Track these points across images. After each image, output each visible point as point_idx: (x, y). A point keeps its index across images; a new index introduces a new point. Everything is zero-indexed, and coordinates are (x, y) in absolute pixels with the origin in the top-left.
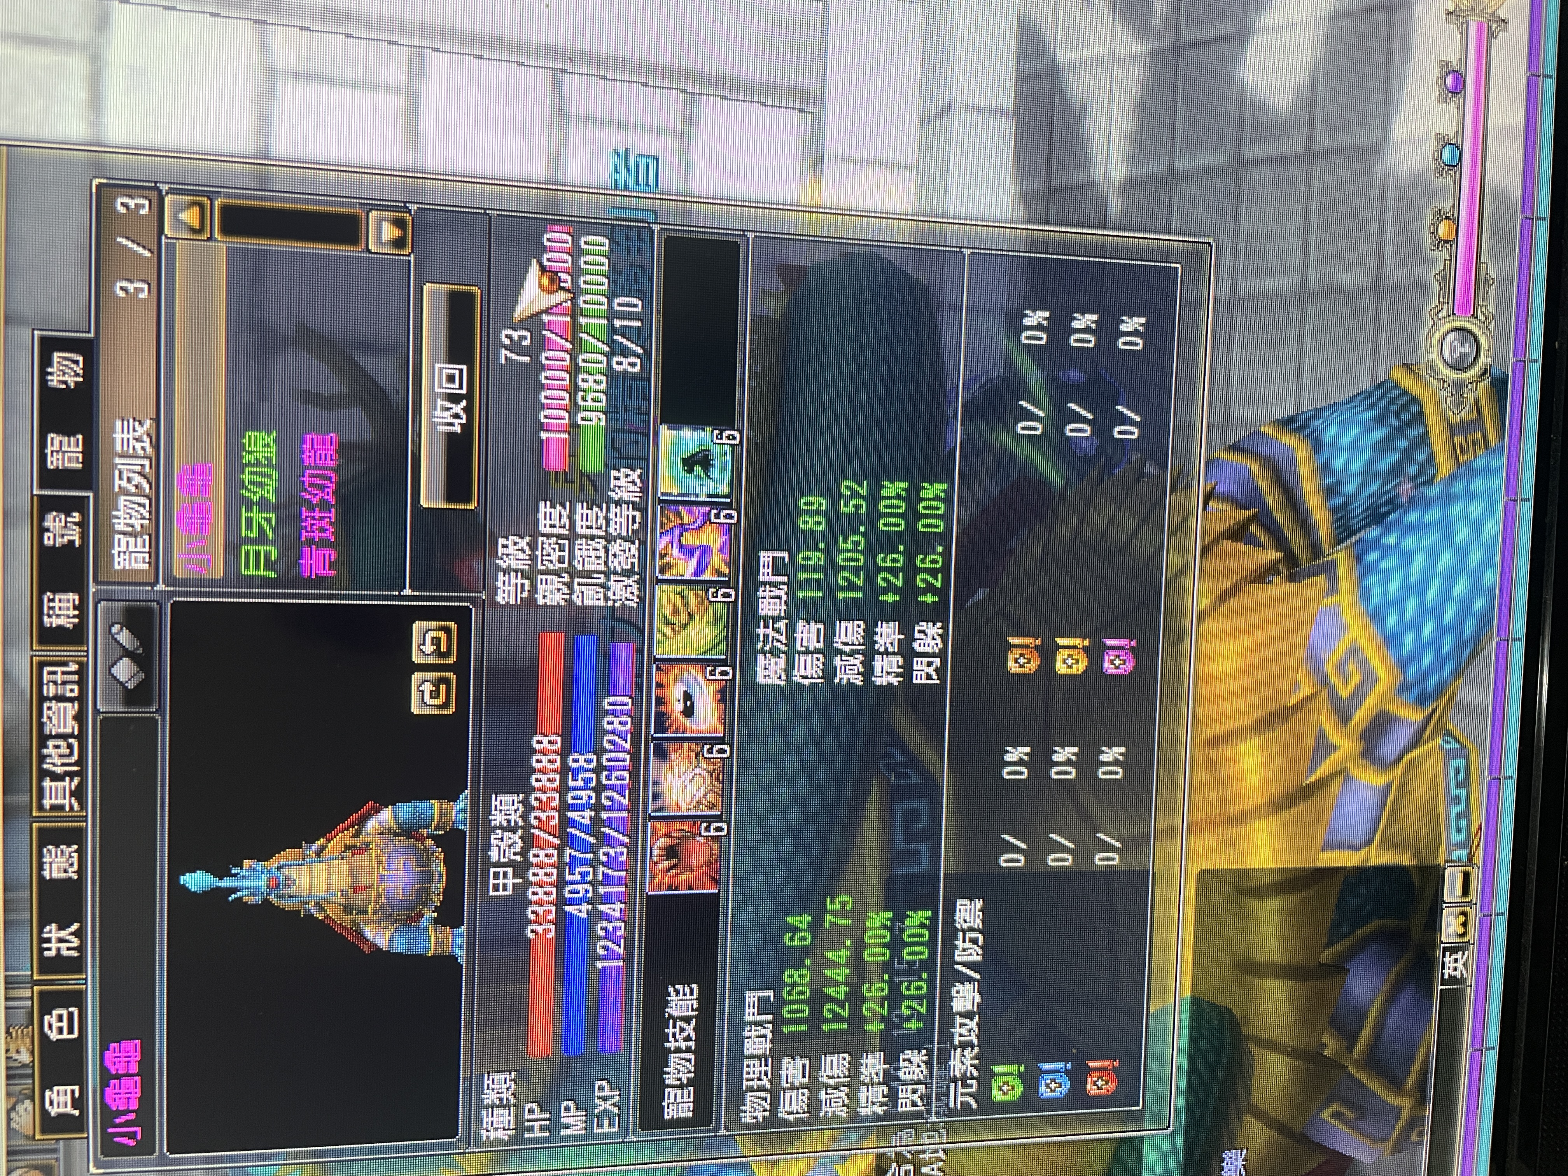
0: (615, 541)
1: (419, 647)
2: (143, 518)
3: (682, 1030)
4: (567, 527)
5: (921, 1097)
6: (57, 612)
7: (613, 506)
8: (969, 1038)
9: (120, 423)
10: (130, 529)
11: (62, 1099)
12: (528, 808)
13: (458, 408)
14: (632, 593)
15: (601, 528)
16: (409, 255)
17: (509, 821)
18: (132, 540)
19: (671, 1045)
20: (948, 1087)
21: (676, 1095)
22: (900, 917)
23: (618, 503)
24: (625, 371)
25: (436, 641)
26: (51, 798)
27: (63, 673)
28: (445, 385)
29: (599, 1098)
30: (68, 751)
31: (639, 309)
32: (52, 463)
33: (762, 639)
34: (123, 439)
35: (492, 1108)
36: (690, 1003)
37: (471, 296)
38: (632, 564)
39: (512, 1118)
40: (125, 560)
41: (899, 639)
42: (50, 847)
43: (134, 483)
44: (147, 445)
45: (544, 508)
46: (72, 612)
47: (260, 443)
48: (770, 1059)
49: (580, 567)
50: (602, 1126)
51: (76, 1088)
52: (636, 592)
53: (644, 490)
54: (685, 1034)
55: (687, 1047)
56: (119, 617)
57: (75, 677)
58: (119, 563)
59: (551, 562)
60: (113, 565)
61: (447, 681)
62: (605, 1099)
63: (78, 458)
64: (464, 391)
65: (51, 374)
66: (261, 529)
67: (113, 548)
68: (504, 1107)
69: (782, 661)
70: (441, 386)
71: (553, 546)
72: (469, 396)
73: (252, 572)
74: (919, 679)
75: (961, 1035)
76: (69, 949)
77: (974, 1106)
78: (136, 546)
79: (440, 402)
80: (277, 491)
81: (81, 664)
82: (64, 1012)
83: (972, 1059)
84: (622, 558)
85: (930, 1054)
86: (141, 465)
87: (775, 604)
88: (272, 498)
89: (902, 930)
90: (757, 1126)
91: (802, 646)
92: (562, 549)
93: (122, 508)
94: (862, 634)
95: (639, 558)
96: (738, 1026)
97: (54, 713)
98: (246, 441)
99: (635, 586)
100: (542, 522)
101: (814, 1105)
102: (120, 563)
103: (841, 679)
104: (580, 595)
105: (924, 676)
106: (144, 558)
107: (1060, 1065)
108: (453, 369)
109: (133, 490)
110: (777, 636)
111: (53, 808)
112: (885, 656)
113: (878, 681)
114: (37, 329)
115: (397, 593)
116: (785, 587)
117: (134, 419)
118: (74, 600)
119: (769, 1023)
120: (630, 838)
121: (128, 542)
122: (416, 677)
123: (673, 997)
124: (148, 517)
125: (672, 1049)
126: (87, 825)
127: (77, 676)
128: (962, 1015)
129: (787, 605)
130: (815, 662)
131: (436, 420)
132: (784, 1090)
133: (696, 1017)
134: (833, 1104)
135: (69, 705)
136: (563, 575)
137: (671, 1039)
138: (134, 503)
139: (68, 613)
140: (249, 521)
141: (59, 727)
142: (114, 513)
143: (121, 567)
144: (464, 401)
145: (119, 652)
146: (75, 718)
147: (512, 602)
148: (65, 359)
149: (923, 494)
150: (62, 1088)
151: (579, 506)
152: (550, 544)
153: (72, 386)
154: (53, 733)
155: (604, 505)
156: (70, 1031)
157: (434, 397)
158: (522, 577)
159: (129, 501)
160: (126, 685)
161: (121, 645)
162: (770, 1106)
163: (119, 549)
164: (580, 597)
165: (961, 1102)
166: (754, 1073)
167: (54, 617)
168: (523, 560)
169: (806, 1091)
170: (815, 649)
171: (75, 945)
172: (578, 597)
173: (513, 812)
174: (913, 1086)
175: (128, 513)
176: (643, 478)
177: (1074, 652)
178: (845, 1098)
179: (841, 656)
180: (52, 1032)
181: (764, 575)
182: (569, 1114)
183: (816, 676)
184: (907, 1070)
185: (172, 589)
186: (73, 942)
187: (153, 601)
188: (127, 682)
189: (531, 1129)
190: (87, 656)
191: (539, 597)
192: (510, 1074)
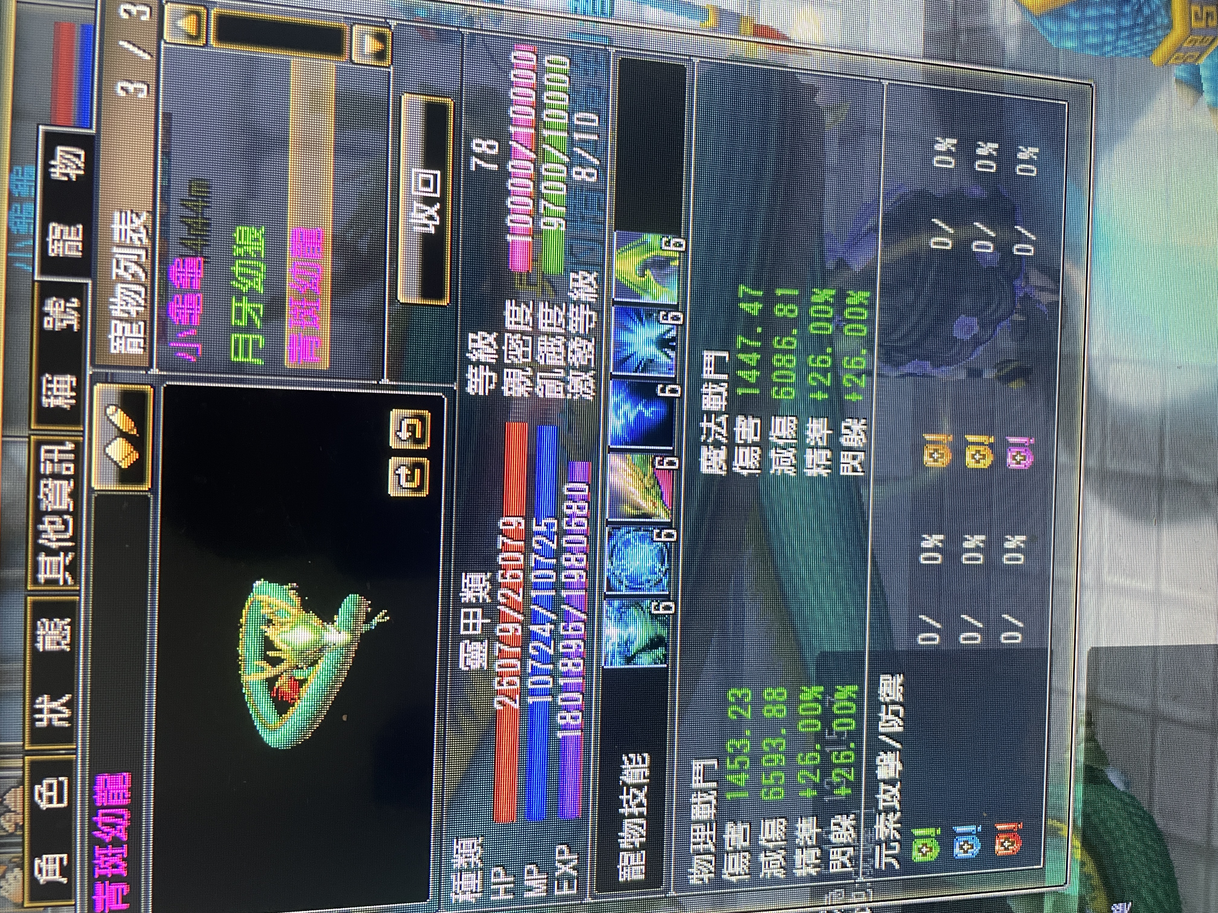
0: (574, 339)
1: (396, 433)
2: (139, 305)
3: (635, 797)
4: (531, 325)
5: (850, 859)
6: (55, 393)
7: (571, 306)
8: (891, 804)
9: (119, 213)
10: (126, 315)
11: (51, 867)
12: (495, 585)
13: (432, 211)
14: (589, 387)
15: (561, 326)
16: (389, 67)
17: (477, 598)
18: (127, 326)
19: (625, 811)
20: (874, 850)
21: (629, 858)
22: (830, 691)
23: (577, 303)
24: (583, 181)
25: (412, 428)
26: (45, 573)
27: (60, 452)
28: (421, 188)
29: (559, 861)
30: (63, 527)
31: (596, 124)
32: (54, 250)
33: (705, 432)
34: (121, 230)
35: (461, 872)
36: (642, 770)
37: (443, 108)
38: (589, 360)
39: (479, 882)
40: (121, 344)
41: (827, 434)
42: (44, 620)
43: (130, 271)
44: (143, 236)
46: (70, 394)
47: (250, 237)
48: (714, 824)
49: (542, 362)
50: (562, 888)
51: (65, 856)
52: (592, 387)
53: (600, 292)
54: (637, 801)
55: (639, 813)
56: (115, 399)
57: (72, 456)
58: (115, 347)
59: (516, 356)
60: (109, 350)
61: (421, 466)
62: (565, 863)
63: (77, 246)
64: (438, 195)
65: (54, 166)
66: (250, 319)
67: (110, 333)
68: (472, 871)
69: (723, 453)
70: (417, 190)
71: (517, 342)
72: (442, 200)
73: (241, 359)
74: (845, 471)
75: (885, 801)
76: (60, 719)
77: (897, 866)
78: (132, 332)
79: (416, 205)
80: (265, 283)
81: (76, 443)
82: (54, 782)
83: (895, 823)
84: (580, 355)
85: (857, 819)
86: (139, 255)
87: (717, 400)
88: (260, 289)
89: (832, 703)
90: (703, 887)
91: (741, 439)
92: (525, 344)
93: (119, 295)
94: (795, 429)
95: (595, 355)
96: (686, 791)
97: (50, 490)
98: (236, 235)
99: (592, 381)
100: (508, 319)
101: (755, 867)
102: (116, 347)
103: (776, 470)
104: (542, 388)
105: (850, 469)
106: (139, 343)
107: (971, 828)
108: (429, 174)
109: (130, 278)
110: (719, 429)
111: (48, 582)
112: (815, 450)
113: (809, 473)
114: (42, 124)
115: (376, 382)
116: (726, 385)
117: (132, 212)
118: (71, 382)
119: (714, 790)
120: (587, 615)
121: (124, 328)
122: (393, 462)
123: (626, 765)
124: (143, 304)
125: (626, 815)
126: (80, 599)
127: (73, 455)
128: (885, 782)
129: (728, 402)
130: (753, 454)
131: (412, 221)
132: (728, 853)
133: (648, 784)
134: (771, 866)
135: (65, 483)
136: (527, 369)
137: (625, 805)
138: (131, 291)
139: (66, 394)
140: (239, 310)
141: (55, 503)
142: (112, 300)
143: (117, 351)
144: (438, 204)
145: (115, 432)
146: (71, 495)
147: (481, 393)
148: (68, 153)
149: (849, 301)
150: (50, 856)
151: (541, 305)
152: (515, 340)
153: (74, 178)
154: (49, 510)
155: (564, 305)
156: (60, 800)
157: (410, 198)
158: (490, 370)
159: (126, 288)
160: (120, 464)
161: (116, 426)
162: (715, 869)
163: (116, 335)
164: (542, 390)
165: (886, 863)
166: (700, 837)
167: (52, 398)
168: (491, 354)
169: (747, 854)
170: (753, 442)
171: (66, 716)
172: (540, 390)
173: (481, 590)
174: (843, 849)
175: (125, 300)
176: (599, 281)
177: (981, 448)
178: (782, 860)
179: (776, 449)
180: (42, 801)
181: (707, 372)
182: (532, 877)
183: (754, 467)
184: (837, 833)
185: (165, 373)
186: (64, 713)
187: (147, 384)
188: (120, 461)
189: (497, 892)
190: (83, 436)
191: (505, 388)
192: (478, 839)
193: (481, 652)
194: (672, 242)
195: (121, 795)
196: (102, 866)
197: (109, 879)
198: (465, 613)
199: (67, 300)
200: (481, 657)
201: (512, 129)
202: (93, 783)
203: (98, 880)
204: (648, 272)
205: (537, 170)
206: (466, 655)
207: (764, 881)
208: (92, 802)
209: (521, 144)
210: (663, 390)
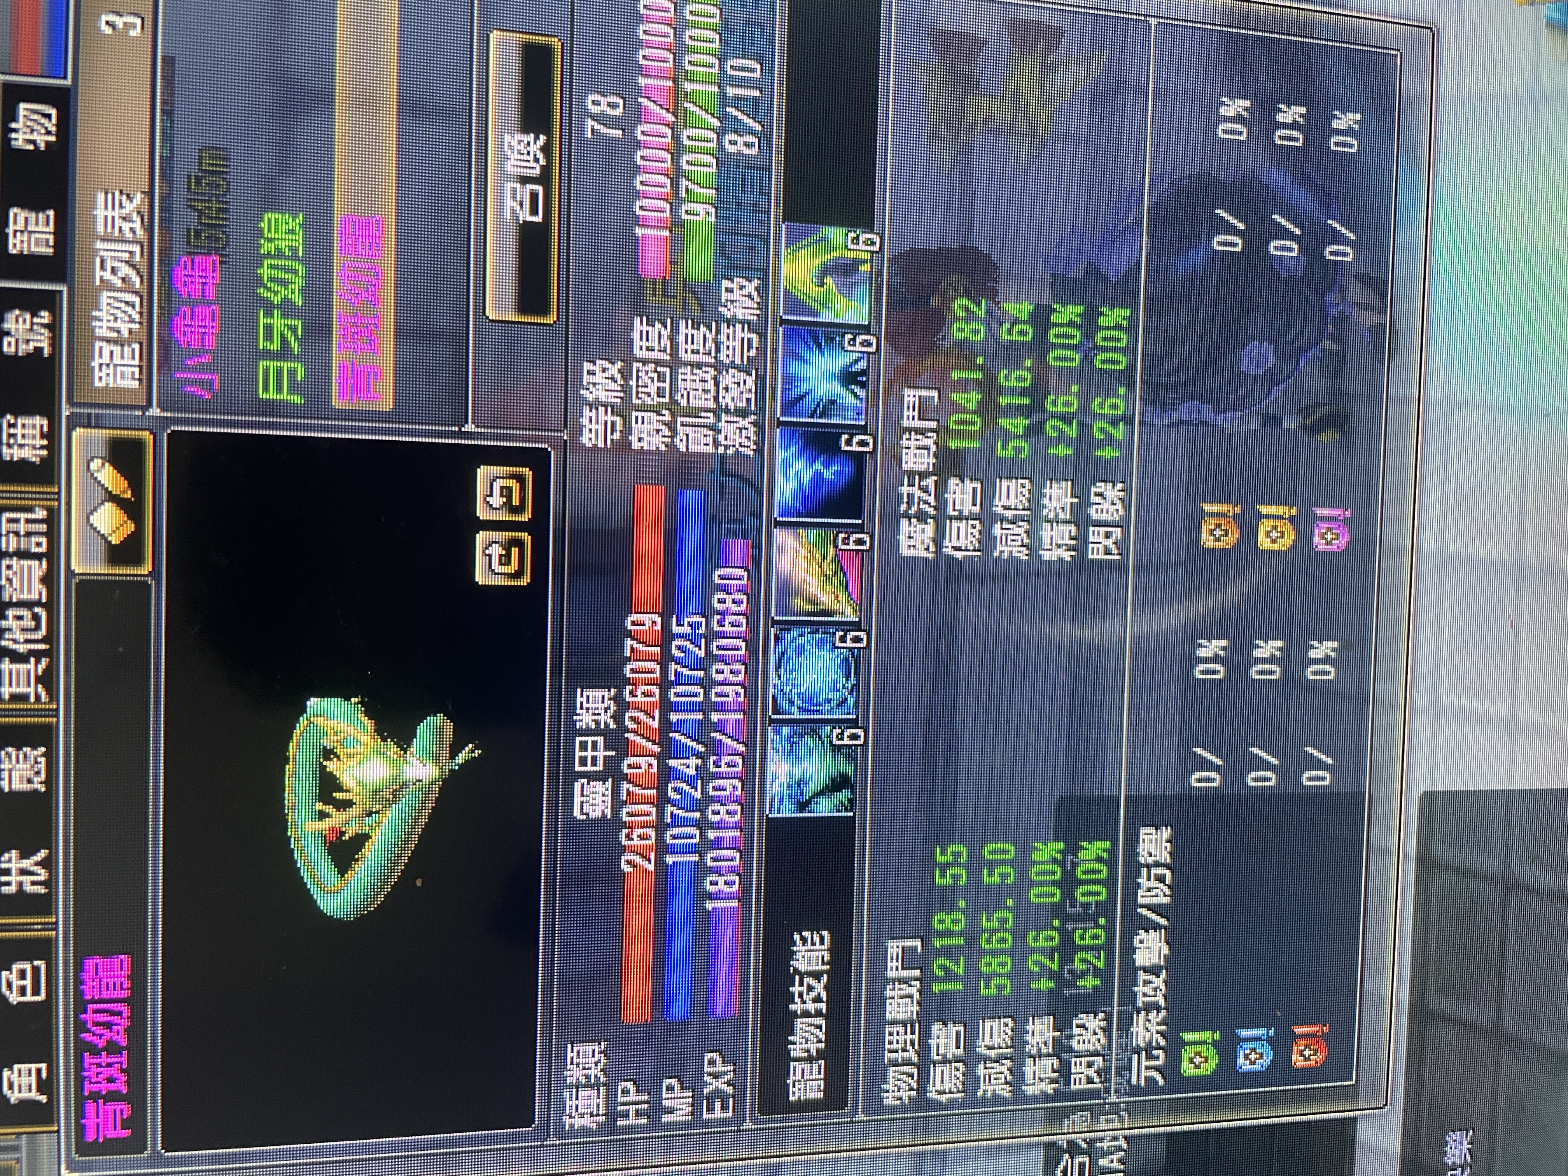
0: (727, 372)
1: (485, 499)
2: (132, 321)
3: (810, 988)
4: (668, 351)
5: (1098, 1073)
6: (20, 441)
7: (724, 326)
8: (1153, 999)
9: (103, 196)
10: (115, 335)
11: (25, 1080)
12: (622, 706)
14: (748, 438)
15: (710, 354)
17: (597, 723)
18: (117, 349)
19: (797, 1007)
20: (1130, 1060)
21: (803, 1070)
22: (1072, 848)
23: (731, 322)
24: (739, 153)
25: (507, 492)
26: (10, 685)
27: (28, 521)
29: (709, 1074)
30: (33, 623)
31: (757, 75)
32: (17, 245)
33: (905, 500)
34: (106, 217)
35: (577, 1088)
36: (820, 954)
37: (549, 50)
38: (748, 400)
39: (602, 1101)
40: (108, 375)
41: (1072, 503)
42: (10, 749)
43: (119, 275)
44: (137, 225)
45: (639, 326)
46: (39, 442)
47: (283, 228)
48: (917, 1025)
49: (684, 403)
50: (713, 1109)
51: (43, 1066)
52: (753, 437)
53: (762, 306)
54: (813, 994)
55: (816, 1010)
56: (102, 450)
57: (43, 527)
58: (100, 378)
59: (649, 395)
60: (93, 383)
61: (519, 543)
62: (716, 1076)
63: (47, 240)
65: (15, 131)
66: (284, 340)
67: (93, 358)
68: (592, 1087)
69: (930, 528)
71: (650, 375)
73: (272, 395)
74: (1095, 554)
75: (1145, 995)
76: (33, 883)
77: (1161, 1082)
78: (122, 357)
80: (304, 291)
81: (50, 510)
82: (27, 966)
83: (1158, 1024)
84: (735, 392)
85: (1108, 1019)
86: (131, 252)
87: (922, 456)
88: (298, 300)
89: (1075, 865)
90: (902, 1108)
91: (954, 510)
92: (661, 378)
93: (104, 307)
94: (1027, 495)
95: (756, 393)
96: (879, 981)
97: (15, 573)
98: (264, 225)
99: (752, 429)
100: (637, 343)
101: (971, 1082)
102: (102, 379)
103: (1001, 552)
104: (684, 438)
105: (1102, 550)
106: (133, 373)
107: (1261, 1032)
109: (119, 283)
110: (925, 496)
111: (15, 698)
112: (1054, 524)
113: (1046, 555)
115: (457, 429)
116: (934, 435)
117: (121, 192)
118: (42, 426)
119: (916, 979)
120: (746, 746)
121: (112, 352)
122: (481, 537)
123: (799, 947)
124: (137, 320)
125: (799, 1012)
126: (58, 722)
127: (45, 526)
128: (1146, 970)
129: (937, 458)
130: (970, 530)
132: (935, 1064)
133: (827, 972)
134: (993, 1081)
135: (35, 563)
136: (664, 412)
137: (797, 999)
138: (121, 301)
139: (34, 442)
140: (269, 329)
141: (22, 591)
142: (94, 314)
143: (102, 384)
145: (101, 494)
146: (43, 580)
147: (601, 444)
148: (33, 111)
149: (1102, 321)
150: (24, 1067)
151: (682, 324)
152: (647, 372)
153: (42, 146)
154: (14, 600)
155: (714, 324)
156: (36, 991)
157: (502, 176)
158: (613, 413)
159: (115, 298)
160: (110, 539)
161: (103, 485)
162: (918, 1084)
163: (101, 361)
164: (684, 441)
165: (1146, 1077)
166: (898, 1043)
167: (16, 447)
168: (614, 391)
169: (960, 1065)
170: (970, 513)
171: (42, 878)
172: (681, 440)
173: (603, 711)
174: (1088, 1059)
175: (113, 314)
176: (762, 291)
177: (1279, 523)
178: (1007, 1073)
179: (1002, 524)
180: (11, 993)
181: (908, 418)
182: (673, 1095)
183: (971, 548)
184: (1081, 1038)
185: (169, 415)
186: (40, 875)
187: (145, 429)
188: (110, 535)
189: (626, 1115)
190: (59, 500)
191: (634, 439)
192: (600, 1044)
193: (603, 795)
194: (861, 239)
195: (118, 986)
196: (93, 1080)
197: (103, 1097)
198: (581, 742)
199: (34, 315)
200: (603, 802)
201: (642, 81)
202: (80, 967)
203: (88, 1098)
204: (828, 280)
205: (676, 138)
206: (582, 799)
207: (984, 1102)
208: (79, 994)
209: (654, 102)
210: (849, 443)
